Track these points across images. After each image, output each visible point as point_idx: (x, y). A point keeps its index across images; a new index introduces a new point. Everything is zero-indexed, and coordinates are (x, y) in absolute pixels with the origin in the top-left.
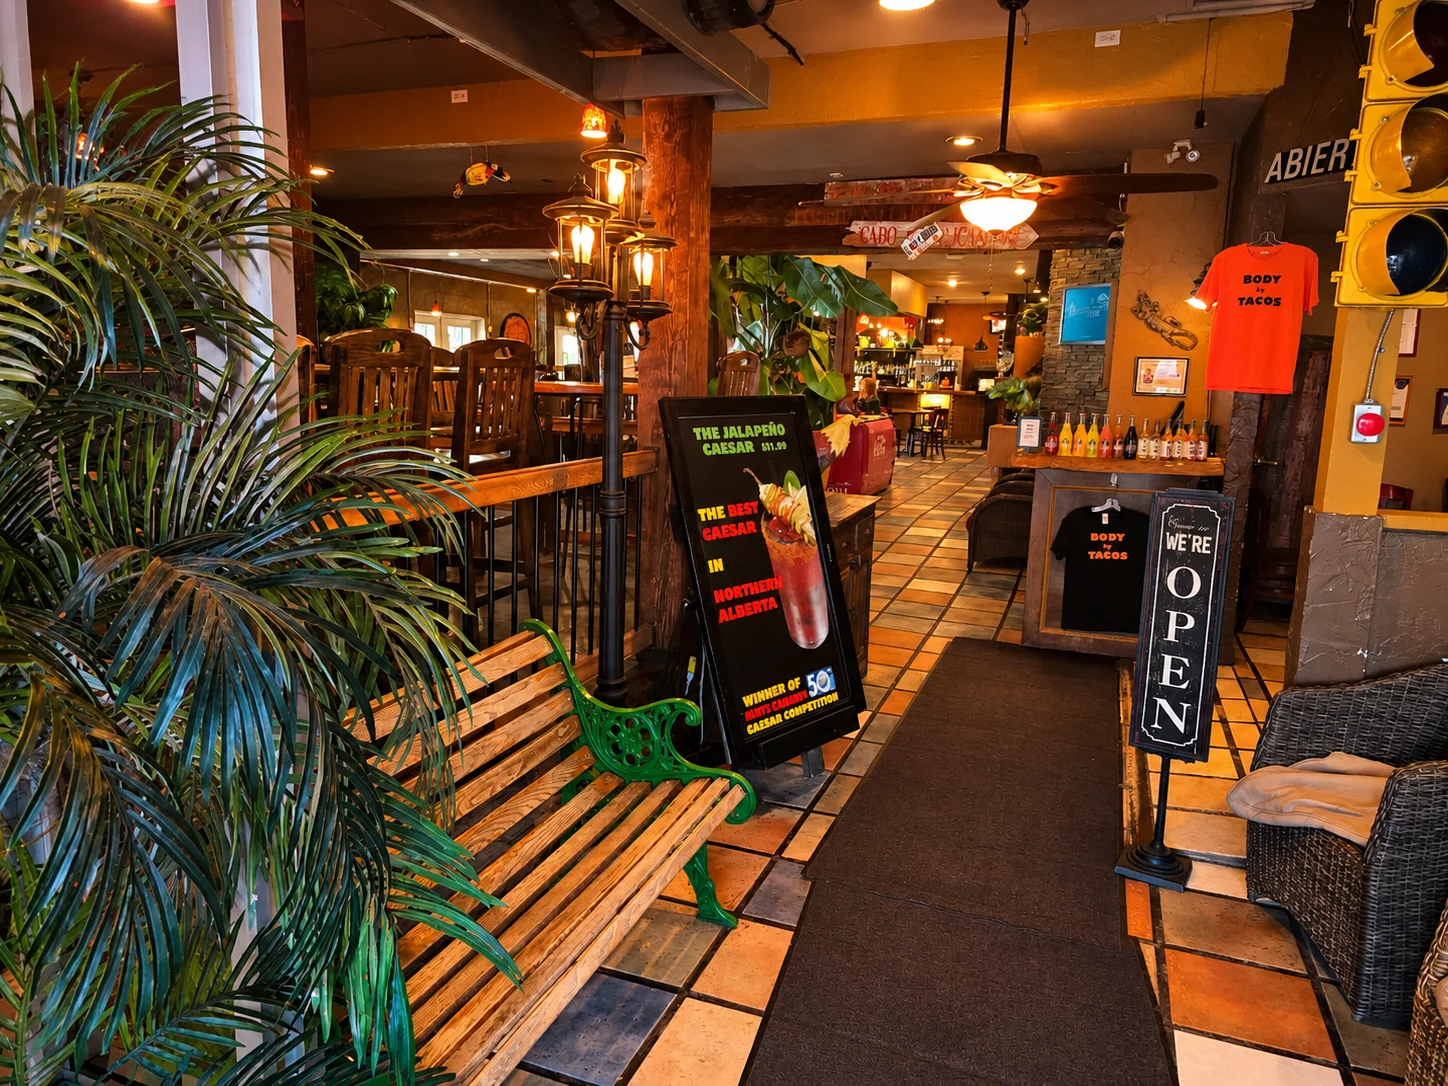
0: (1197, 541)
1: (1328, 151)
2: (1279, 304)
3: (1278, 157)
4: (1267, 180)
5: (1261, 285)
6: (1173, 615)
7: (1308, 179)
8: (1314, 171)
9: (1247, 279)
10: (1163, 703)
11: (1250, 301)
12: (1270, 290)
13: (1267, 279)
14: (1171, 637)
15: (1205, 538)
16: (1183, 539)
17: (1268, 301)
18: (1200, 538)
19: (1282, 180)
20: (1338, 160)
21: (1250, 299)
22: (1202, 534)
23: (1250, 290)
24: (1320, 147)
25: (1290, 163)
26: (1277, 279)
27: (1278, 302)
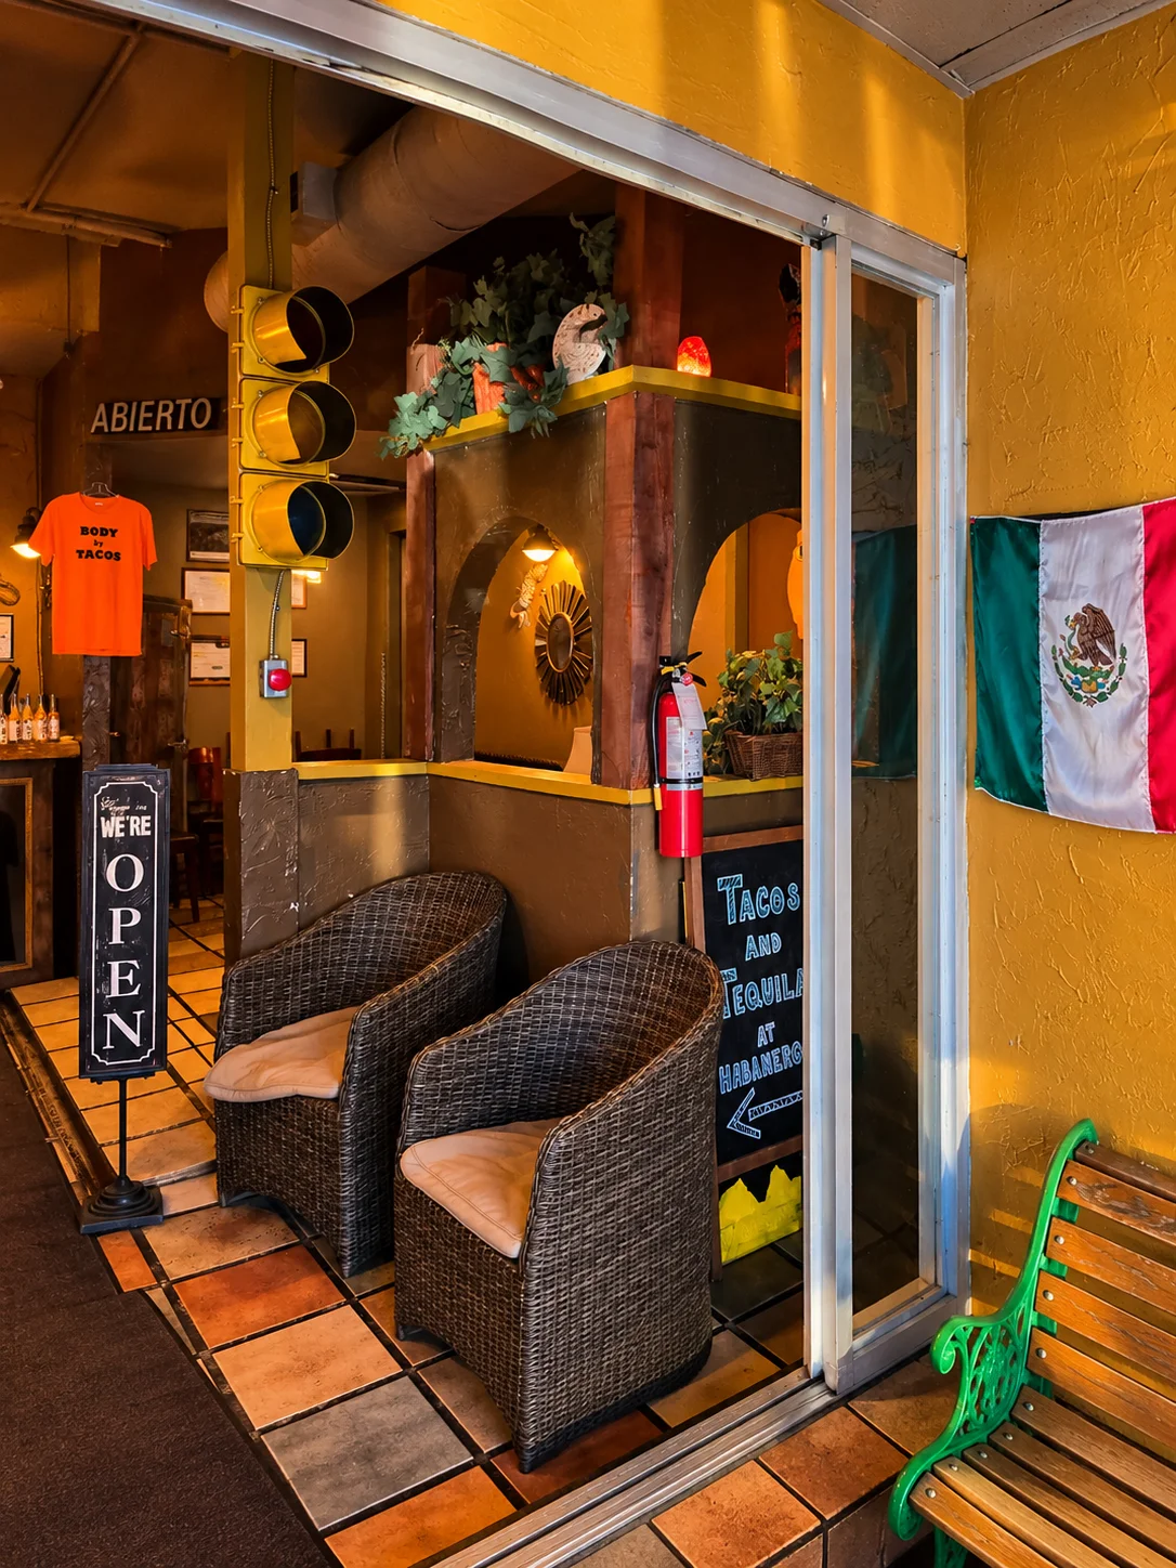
0: (135, 822)
1: (153, 409)
2: (118, 559)
3: (102, 408)
4: (93, 431)
5: (98, 538)
6: (117, 913)
7: (162, 434)
8: (141, 428)
9: (84, 531)
10: (114, 1018)
11: (90, 554)
12: (109, 544)
13: (104, 532)
14: (117, 939)
15: (144, 818)
16: (121, 823)
17: (109, 556)
18: (137, 818)
19: (110, 432)
20: (164, 420)
21: (89, 552)
22: (140, 814)
23: (87, 542)
24: (144, 404)
25: (115, 416)
26: (114, 532)
27: (117, 557)
